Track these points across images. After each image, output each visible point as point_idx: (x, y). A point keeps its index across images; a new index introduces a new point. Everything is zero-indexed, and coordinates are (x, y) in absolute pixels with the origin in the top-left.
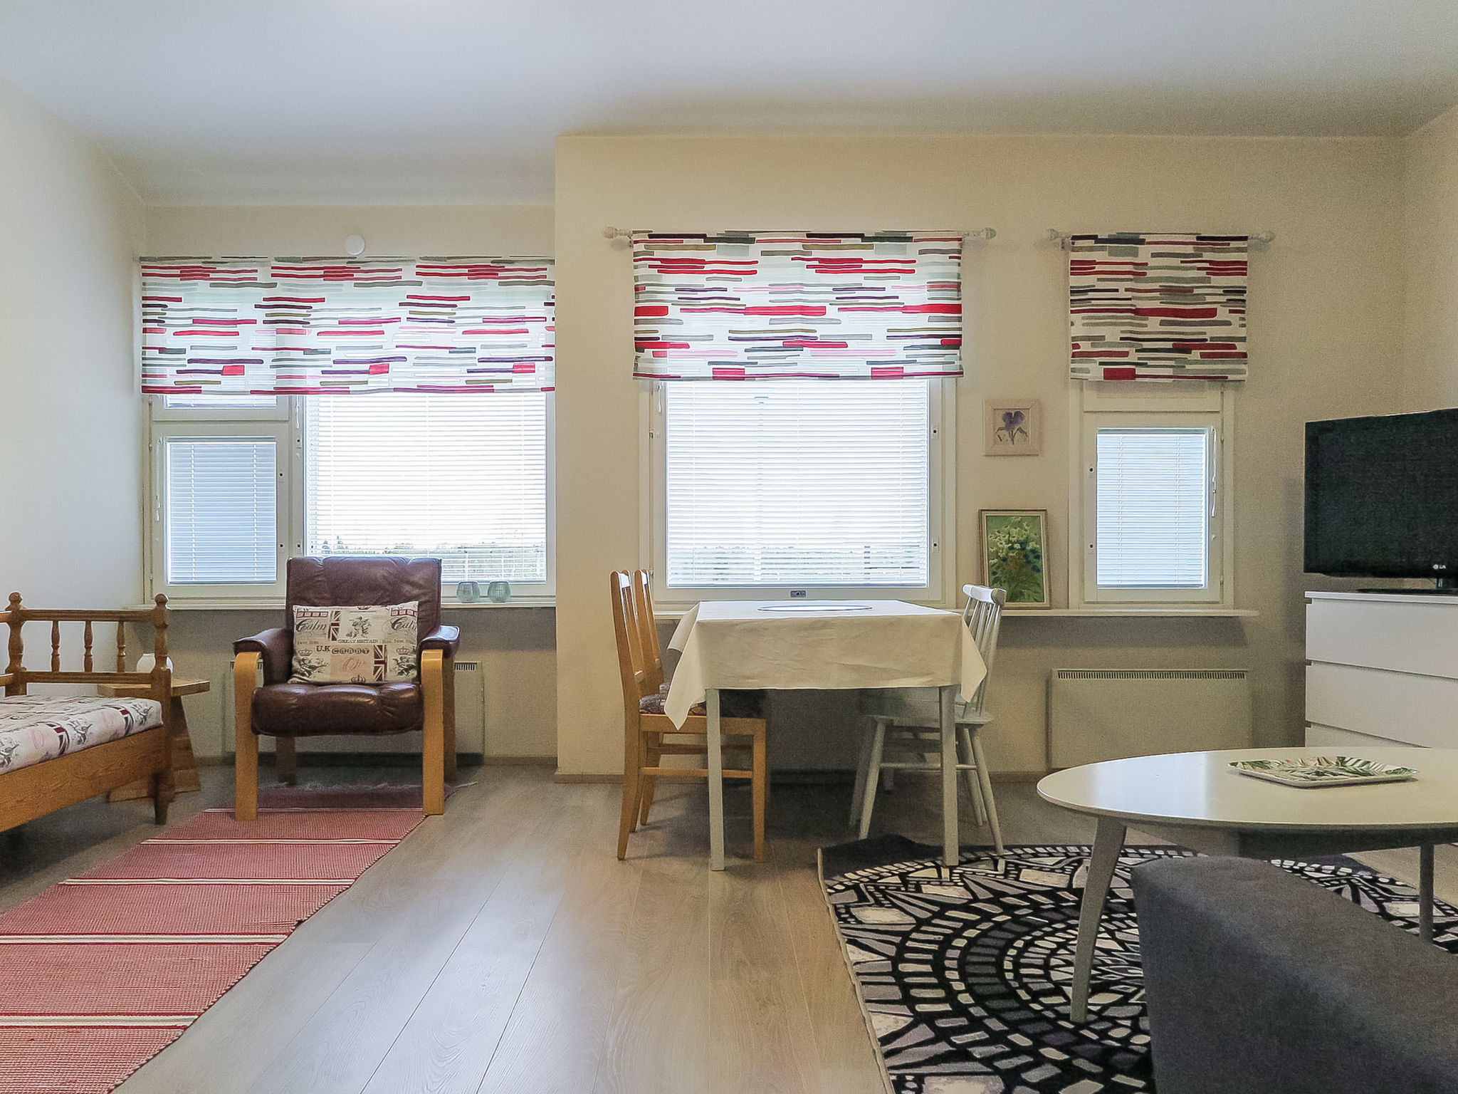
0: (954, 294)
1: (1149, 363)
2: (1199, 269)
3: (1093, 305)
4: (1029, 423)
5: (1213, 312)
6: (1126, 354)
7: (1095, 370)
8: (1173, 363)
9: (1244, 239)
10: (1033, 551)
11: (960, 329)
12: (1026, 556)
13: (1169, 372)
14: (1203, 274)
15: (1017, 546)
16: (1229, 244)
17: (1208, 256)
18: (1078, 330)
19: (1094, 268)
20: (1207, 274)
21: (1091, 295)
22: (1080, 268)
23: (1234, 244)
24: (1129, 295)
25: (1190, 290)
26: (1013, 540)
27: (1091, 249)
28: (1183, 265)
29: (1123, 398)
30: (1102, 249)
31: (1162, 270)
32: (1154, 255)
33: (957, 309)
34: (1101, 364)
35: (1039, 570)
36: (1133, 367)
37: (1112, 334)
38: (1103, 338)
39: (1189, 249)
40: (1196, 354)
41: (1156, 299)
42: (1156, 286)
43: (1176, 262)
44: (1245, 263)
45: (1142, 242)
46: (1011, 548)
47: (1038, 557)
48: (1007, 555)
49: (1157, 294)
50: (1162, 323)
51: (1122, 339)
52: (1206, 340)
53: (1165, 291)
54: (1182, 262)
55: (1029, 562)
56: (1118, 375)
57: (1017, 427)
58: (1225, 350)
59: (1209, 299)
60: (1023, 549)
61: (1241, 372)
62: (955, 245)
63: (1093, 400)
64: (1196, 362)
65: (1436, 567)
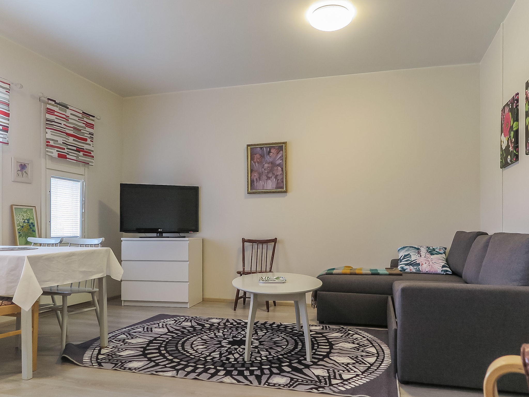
0: (6, 108)
1: (70, 154)
2: (83, 123)
3: (54, 127)
4: (29, 169)
5: (86, 140)
6: (64, 149)
7: (55, 153)
8: (76, 155)
9: (94, 117)
10: (32, 223)
11: (8, 124)
12: (30, 226)
13: (75, 158)
14: (84, 125)
15: (26, 221)
16: (90, 117)
17: (85, 119)
18: (49, 136)
19: (54, 113)
20: (85, 126)
21: (53, 123)
22: (50, 111)
23: (91, 118)
24: (65, 127)
25: (80, 130)
26: (25, 218)
27: (53, 105)
28: (79, 120)
29: (62, 166)
30: (57, 107)
31: (74, 121)
32: (71, 114)
33: (8, 115)
34: (57, 151)
35: (34, 231)
36: (66, 154)
37: (60, 140)
38: (57, 141)
39: (80, 115)
40: (81, 154)
41: (71, 130)
42: (72, 126)
43: (77, 119)
44: (93, 125)
45: (68, 108)
46: (24, 222)
47: (34, 226)
48: (23, 225)
49: (72, 129)
50: (74, 140)
51: (63, 143)
52: (84, 149)
53: (74, 128)
54: (78, 119)
55: (31, 228)
56: (60, 156)
57: (24, 171)
58: (88, 153)
59: (85, 135)
60: (28, 222)
61: (92, 162)
62: (7, 86)
63: (50, 164)
64: (81, 156)
65: (159, 230)
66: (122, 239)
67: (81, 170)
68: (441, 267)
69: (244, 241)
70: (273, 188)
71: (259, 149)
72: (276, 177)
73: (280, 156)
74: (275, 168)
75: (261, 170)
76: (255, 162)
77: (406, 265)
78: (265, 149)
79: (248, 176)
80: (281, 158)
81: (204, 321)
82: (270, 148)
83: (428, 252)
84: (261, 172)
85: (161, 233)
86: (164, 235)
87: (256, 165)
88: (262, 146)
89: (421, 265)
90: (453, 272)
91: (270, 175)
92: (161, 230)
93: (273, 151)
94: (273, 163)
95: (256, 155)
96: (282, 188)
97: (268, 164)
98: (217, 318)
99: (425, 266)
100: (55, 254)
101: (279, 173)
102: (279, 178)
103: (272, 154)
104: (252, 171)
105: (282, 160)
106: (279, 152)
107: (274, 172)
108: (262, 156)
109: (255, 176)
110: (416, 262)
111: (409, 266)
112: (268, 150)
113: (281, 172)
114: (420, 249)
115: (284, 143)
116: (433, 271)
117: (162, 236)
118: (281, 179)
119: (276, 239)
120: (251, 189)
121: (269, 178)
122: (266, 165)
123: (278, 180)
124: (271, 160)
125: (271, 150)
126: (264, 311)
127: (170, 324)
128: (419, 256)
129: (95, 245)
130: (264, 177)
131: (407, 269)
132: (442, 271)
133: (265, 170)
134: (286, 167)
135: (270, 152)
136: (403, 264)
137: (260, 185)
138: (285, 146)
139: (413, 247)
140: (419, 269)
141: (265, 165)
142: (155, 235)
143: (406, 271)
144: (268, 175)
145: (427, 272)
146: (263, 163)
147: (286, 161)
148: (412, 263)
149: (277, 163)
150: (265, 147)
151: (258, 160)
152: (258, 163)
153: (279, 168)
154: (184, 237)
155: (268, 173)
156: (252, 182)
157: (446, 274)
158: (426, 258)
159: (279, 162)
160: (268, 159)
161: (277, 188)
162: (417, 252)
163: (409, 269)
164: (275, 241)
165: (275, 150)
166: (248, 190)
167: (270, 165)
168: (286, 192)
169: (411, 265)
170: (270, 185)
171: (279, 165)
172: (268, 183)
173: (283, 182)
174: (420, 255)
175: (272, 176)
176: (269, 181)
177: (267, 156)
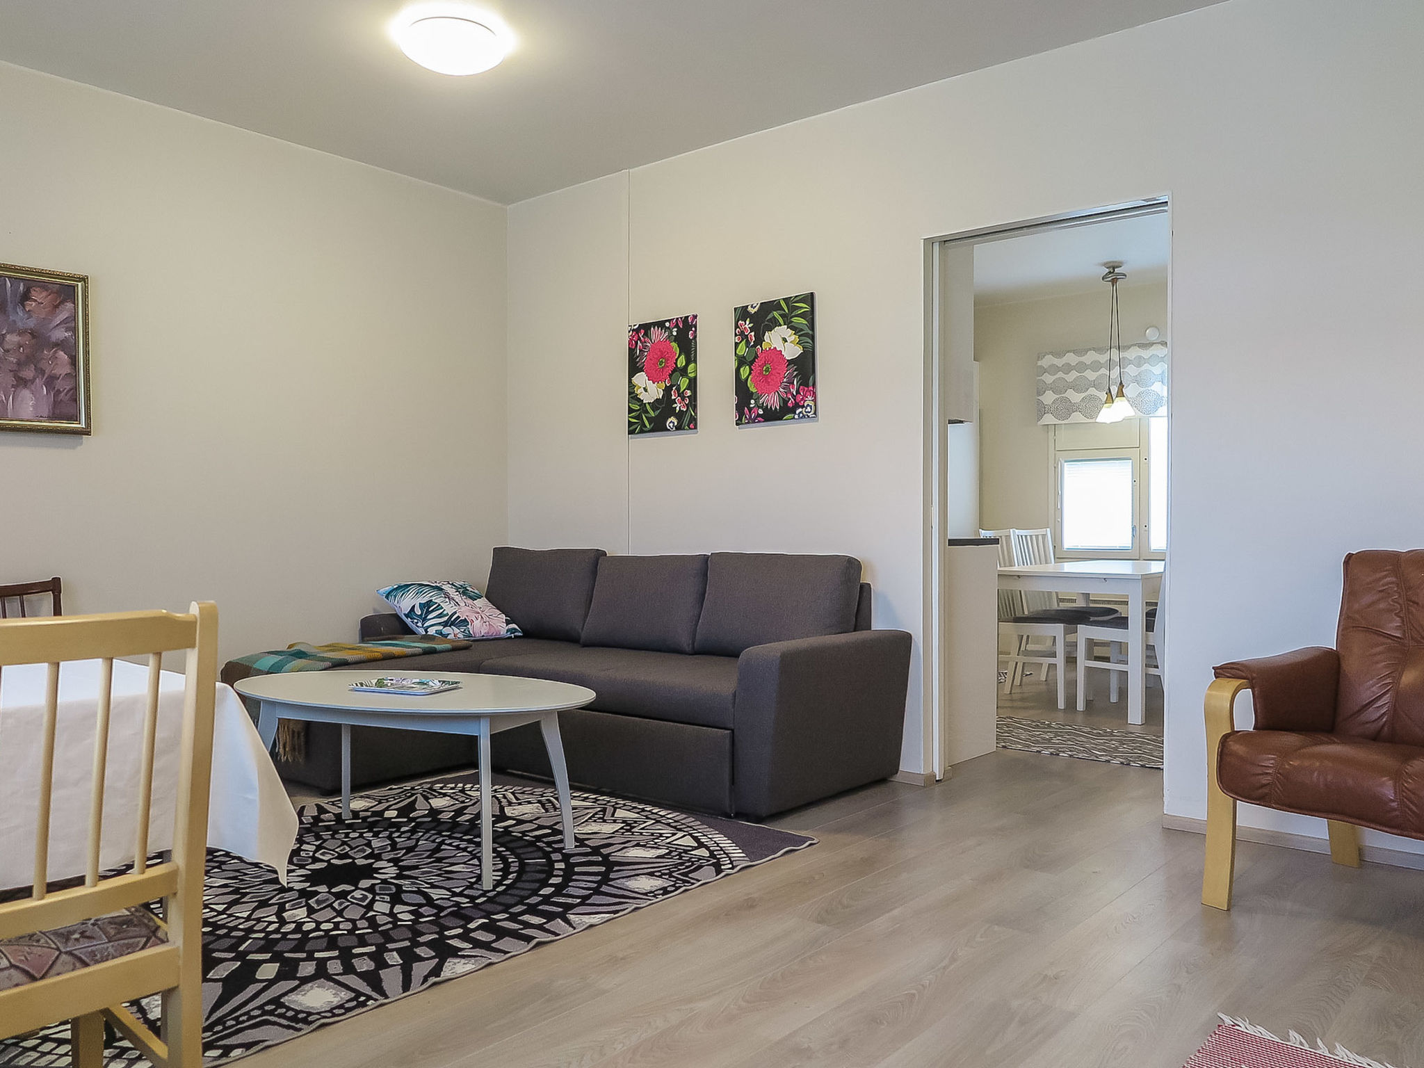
68: (505, 625)
70: (41, 417)
73: (63, 315)
74: (45, 352)
77: (445, 624)
78: (9, 284)
80: (68, 325)
82: (30, 285)
83: (462, 595)
89: (469, 623)
90: (523, 631)
91: (28, 373)
93: (38, 295)
94: (38, 338)
96: (74, 418)
97: (20, 334)
99: (477, 623)
101: (63, 369)
102: (61, 385)
103: (34, 304)
105: (74, 330)
106: (59, 304)
107: (43, 364)
110: (459, 617)
111: (448, 627)
112: (21, 288)
113: (67, 370)
114: (444, 588)
116: (493, 633)
118: (68, 391)
119: (58, 580)
121: (22, 383)
122: (12, 339)
123: (59, 392)
124: (31, 323)
125: (33, 292)
128: (454, 604)
130: (6, 378)
131: (447, 635)
132: (508, 631)
133: (7, 354)
134: (86, 355)
135: (26, 297)
136: (437, 624)
138: (86, 290)
139: (424, 585)
140: (469, 631)
141: (8, 337)
144: (18, 372)
145: (486, 636)
147: (86, 336)
148: (452, 619)
149: (53, 339)
150: (9, 277)
153: (62, 353)
155: (19, 364)
157: (516, 637)
158: (468, 606)
159: (61, 334)
160: (21, 318)
161: (52, 418)
162: (443, 596)
163: (453, 632)
164: (56, 587)
165: (44, 294)
167: (26, 339)
168: (86, 432)
169: (453, 624)
170: (29, 405)
171: (60, 345)
172: (20, 399)
173: (75, 400)
174: (456, 602)
175: (34, 379)
176: (26, 394)
177: (15, 309)
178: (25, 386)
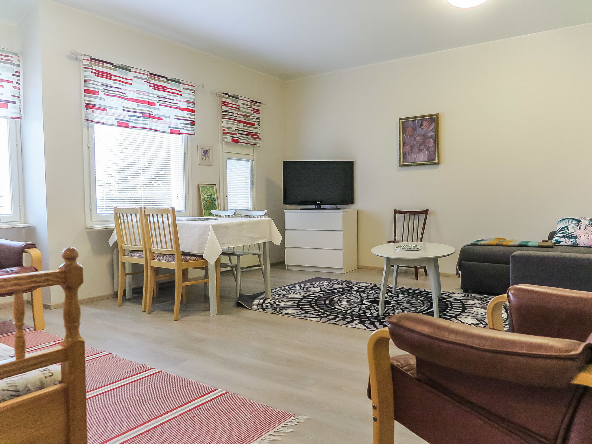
0: (193, 106)
1: (241, 138)
2: (251, 110)
3: (228, 117)
4: (210, 154)
5: (254, 124)
6: (236, 134)
7: (229, 139)
8: (246, 139)
9: (260, 103)
10: (213, 198)
11: (194, 119)
12: (212, 200)
13: (245, 141)
14: (252, 112)
16: (257, 104)
17: (253, 106)
18: (224, 125)
19: (228, 105)
20: (253, 112)
21: (228, 113)
22: (225, 104)
23: (258, 104)
24: (236, 115)
25: (249, 116)
26: (208, 194)
27: (227, 98)
28: (248, 108)
29: (236, 149)
30: (230, 99)
31: (244, 109)
32: (242, 103)
33: (194, 111)
34: (231, 137)
35: (215, 205)
36: (238, 139)
37: (233, 127)
38: (231, 128)
39: (249, 103)
40: (250, 137)
41: (242, 117)
42: (242, 113)
43: (246, 107)
44: (260, 110)
45: (238, 98)
46: (208, 198)
47: (215, 201)
48: (207, 200)
49: (242, 116)
50: (244, 126)
51: (235, 129)
52: (252, 133)
53: (244, 115)
54: (247, 107)
55: (212, 202)
56: (235, 141)
57: (207, 156)
58: (255, 136)
59: (253, 120)
60: (210, 198)
61: (260, 144)
62: (193, 88)
63: (226, 148)
64: (250, 139)
65: (317, 202)
66: (285, 211)
67: (250, 151)
69: (396, 212)
70: (425, 160)
71: (411, 122)
72: (428, 150)
73: (432, 128)
74: (427, 140)
75: (412, 143)
76: (407, 136)
77: (563, 237)
78: (417, 122)
79: (400, 149)
80: (433, 130)
81: (354, 284)
82: (422, 121)
83: (590, 225)
84: (413, 145)
85: (319, 205)
86: (322, 207)
87: (408, 138)
88: (413, 119)
89: (578, 238)
91: (422, 148)
92: (319, 202)
93: (425, 123)
94: (425, 136)
95: (408, 128)
96: (434, 160)
97: (420, 136)
98: (366, 283)
99: (583, 238)
100: (230, 224)
101: (431, 145)
102: (431, 150)
103: (424, 126)
104: (404, 144)
105: (434, 132)
106: (430, 125)
107: (426, 144)
108: (414, 129)
109: (407, 148)
110: (574, 234)
111: (564, 238)
112: (420, 122)
113: (433, 144)
114: (581, 221)
115: (435, 115)
116: (591, 244)
117: (320, 207)
118: (433, 151)
119: (427, 210)
120: (403, 162)
121: (420, 150)
122: (418, 138)
123: (430, 152)
124: (423, 132)
125: (423, 123)
126: (413, 279)
127: (323, 286)
128: (578, 228)
129: (260, 216)
130: (416, 150)
131: (562, 242)
133: (417, 143)
134: (438, 139)
135: (421, 125)
136: (559, 236)
137: (412, 158)
138: (438, 118)
139: (573, 219)
140: (576, 242)
141: (417, 138)
142: (314, 207)
143: (560, 243)
144: (419, 148)
145: (585, 245)
146: (415, 136)
147: (438, 133)
148: (568, 235)
149: (429, 136)
150: (417, 120)
151: (410, 133)
152: (410, 136)
153: (431, 140)
154: (339, 209)
155: (420, 145)
156: (404, 154)
158: (586, 230)
159: (431, 134)
160: (420, 131)
161: (428, 160)
162: (576, 224)
163: (563, 241)
164: (426, 212)
165: (427, 122)
166: (400, 163)
167: (422, 138)
168: (438, 164)
169: (567, 237)
170: (422, 157)
171: (431, 137)
172: (420, 156)
173: (435, 154)
174: (580, 228)
175: (424, 149)
176: (421, 154)
177: (419, 129)
178: (421, 152)
